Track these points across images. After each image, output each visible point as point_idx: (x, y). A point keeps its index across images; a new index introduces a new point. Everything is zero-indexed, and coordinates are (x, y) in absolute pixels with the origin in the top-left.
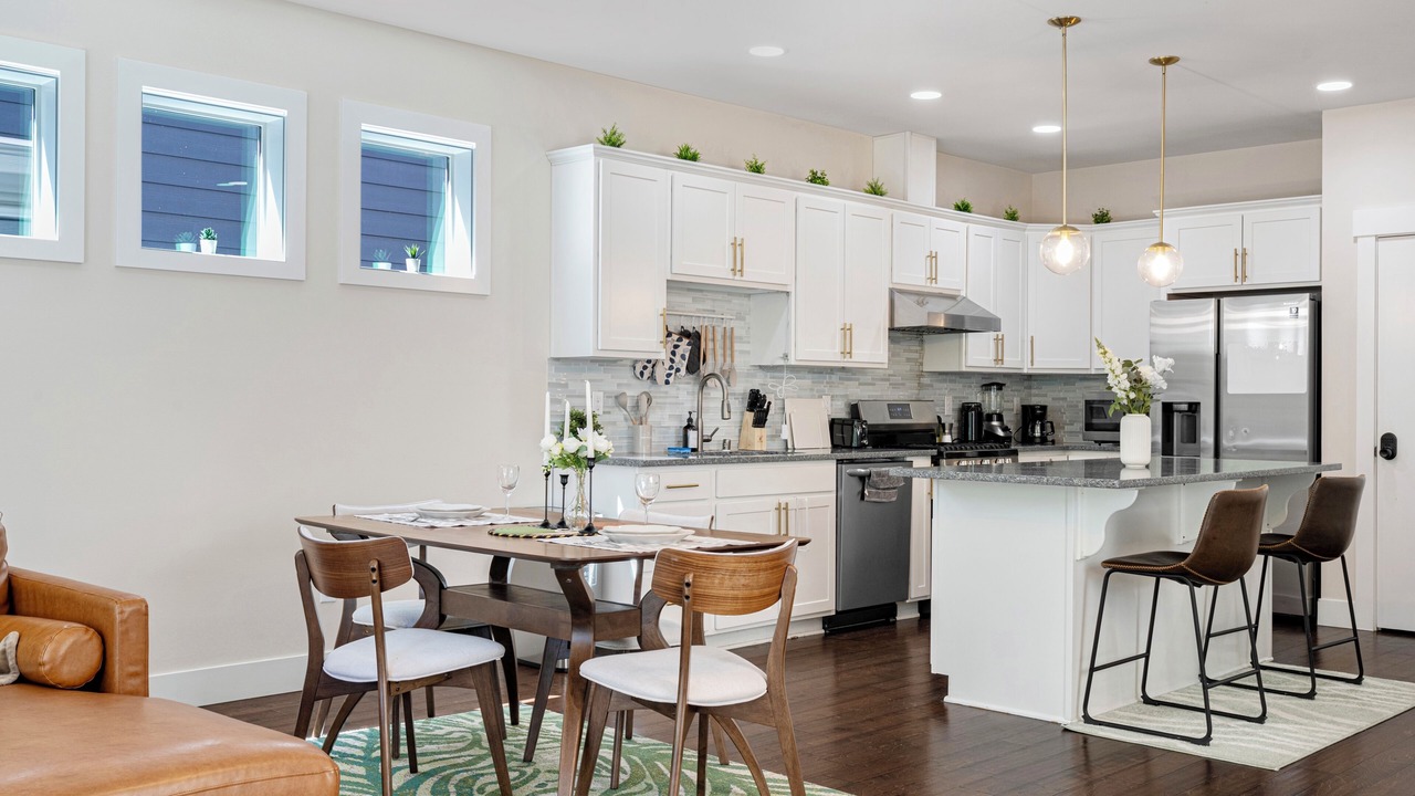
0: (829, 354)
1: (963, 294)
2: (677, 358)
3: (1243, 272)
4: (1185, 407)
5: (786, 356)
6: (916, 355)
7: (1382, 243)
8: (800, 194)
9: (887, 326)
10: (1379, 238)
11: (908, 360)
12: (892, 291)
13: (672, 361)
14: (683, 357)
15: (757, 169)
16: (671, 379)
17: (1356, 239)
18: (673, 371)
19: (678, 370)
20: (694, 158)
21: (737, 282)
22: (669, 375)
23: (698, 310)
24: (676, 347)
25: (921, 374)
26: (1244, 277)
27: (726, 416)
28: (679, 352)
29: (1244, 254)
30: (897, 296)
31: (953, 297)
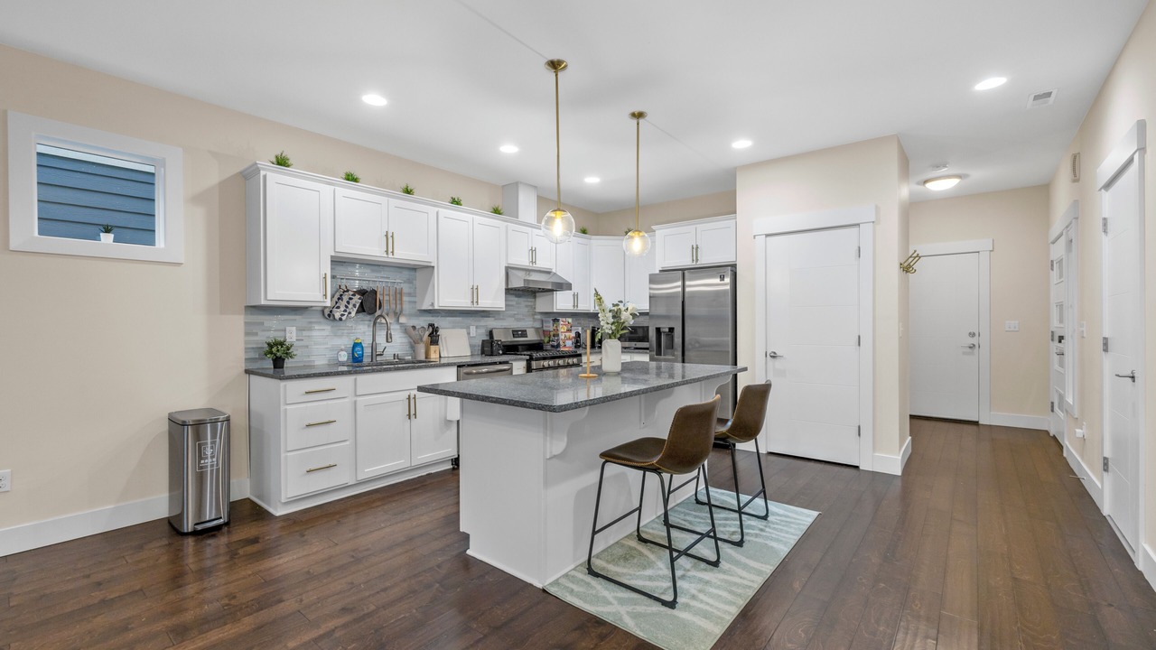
0: (463, 302)
1: (554, 271)
2: (350, 306)
3: (697, 257)
4: (667, 330)
5: (433, 304)
6: (532, 304)
7: (768, 238)
8: (440, 209)
9: (504, 287)
10: (767, 235)
11: (527, 306)
12: (507, 269)
13: (346, 307)
14: (354, 306)
15: (408, 191)
16: (344, 318)
17: (755, 236)
18: (346, 314)
19: (350, 313)
20: (355, 180)
21: (390, 259)
22: (342, 315)
23: (376, 277)
24: (350, 299)
25: (535, 313)
26: (697, 260)
27: (390, 340)
28: (352, 302)
29: (697, 248)
30: (511, 272)
31: (549, 273)
